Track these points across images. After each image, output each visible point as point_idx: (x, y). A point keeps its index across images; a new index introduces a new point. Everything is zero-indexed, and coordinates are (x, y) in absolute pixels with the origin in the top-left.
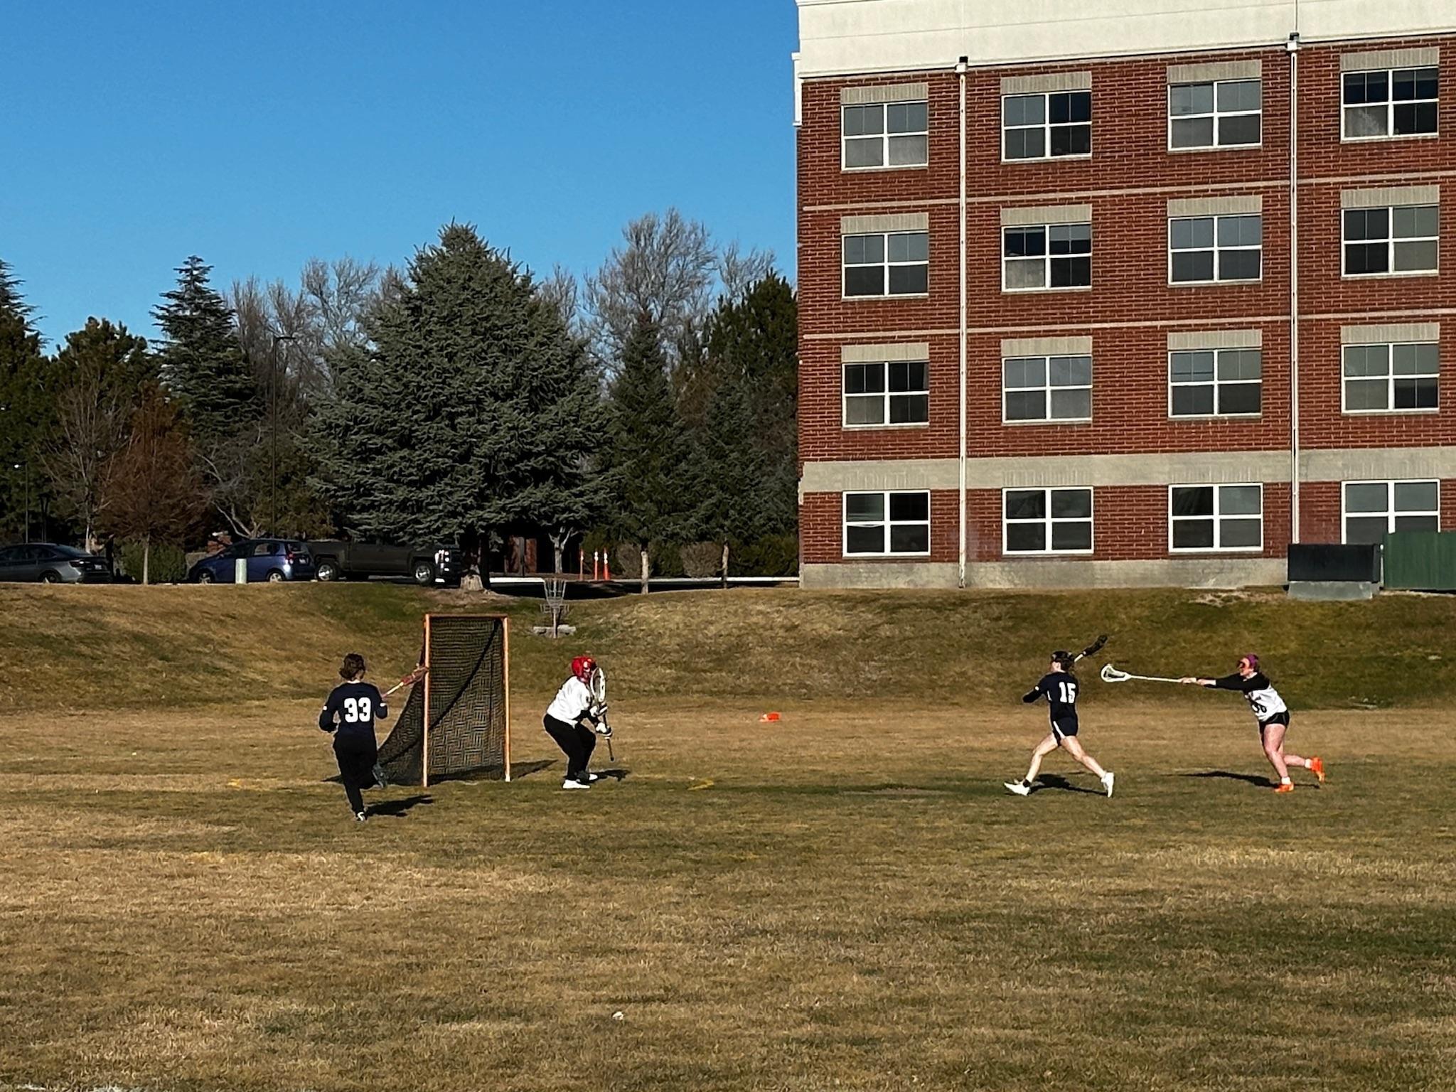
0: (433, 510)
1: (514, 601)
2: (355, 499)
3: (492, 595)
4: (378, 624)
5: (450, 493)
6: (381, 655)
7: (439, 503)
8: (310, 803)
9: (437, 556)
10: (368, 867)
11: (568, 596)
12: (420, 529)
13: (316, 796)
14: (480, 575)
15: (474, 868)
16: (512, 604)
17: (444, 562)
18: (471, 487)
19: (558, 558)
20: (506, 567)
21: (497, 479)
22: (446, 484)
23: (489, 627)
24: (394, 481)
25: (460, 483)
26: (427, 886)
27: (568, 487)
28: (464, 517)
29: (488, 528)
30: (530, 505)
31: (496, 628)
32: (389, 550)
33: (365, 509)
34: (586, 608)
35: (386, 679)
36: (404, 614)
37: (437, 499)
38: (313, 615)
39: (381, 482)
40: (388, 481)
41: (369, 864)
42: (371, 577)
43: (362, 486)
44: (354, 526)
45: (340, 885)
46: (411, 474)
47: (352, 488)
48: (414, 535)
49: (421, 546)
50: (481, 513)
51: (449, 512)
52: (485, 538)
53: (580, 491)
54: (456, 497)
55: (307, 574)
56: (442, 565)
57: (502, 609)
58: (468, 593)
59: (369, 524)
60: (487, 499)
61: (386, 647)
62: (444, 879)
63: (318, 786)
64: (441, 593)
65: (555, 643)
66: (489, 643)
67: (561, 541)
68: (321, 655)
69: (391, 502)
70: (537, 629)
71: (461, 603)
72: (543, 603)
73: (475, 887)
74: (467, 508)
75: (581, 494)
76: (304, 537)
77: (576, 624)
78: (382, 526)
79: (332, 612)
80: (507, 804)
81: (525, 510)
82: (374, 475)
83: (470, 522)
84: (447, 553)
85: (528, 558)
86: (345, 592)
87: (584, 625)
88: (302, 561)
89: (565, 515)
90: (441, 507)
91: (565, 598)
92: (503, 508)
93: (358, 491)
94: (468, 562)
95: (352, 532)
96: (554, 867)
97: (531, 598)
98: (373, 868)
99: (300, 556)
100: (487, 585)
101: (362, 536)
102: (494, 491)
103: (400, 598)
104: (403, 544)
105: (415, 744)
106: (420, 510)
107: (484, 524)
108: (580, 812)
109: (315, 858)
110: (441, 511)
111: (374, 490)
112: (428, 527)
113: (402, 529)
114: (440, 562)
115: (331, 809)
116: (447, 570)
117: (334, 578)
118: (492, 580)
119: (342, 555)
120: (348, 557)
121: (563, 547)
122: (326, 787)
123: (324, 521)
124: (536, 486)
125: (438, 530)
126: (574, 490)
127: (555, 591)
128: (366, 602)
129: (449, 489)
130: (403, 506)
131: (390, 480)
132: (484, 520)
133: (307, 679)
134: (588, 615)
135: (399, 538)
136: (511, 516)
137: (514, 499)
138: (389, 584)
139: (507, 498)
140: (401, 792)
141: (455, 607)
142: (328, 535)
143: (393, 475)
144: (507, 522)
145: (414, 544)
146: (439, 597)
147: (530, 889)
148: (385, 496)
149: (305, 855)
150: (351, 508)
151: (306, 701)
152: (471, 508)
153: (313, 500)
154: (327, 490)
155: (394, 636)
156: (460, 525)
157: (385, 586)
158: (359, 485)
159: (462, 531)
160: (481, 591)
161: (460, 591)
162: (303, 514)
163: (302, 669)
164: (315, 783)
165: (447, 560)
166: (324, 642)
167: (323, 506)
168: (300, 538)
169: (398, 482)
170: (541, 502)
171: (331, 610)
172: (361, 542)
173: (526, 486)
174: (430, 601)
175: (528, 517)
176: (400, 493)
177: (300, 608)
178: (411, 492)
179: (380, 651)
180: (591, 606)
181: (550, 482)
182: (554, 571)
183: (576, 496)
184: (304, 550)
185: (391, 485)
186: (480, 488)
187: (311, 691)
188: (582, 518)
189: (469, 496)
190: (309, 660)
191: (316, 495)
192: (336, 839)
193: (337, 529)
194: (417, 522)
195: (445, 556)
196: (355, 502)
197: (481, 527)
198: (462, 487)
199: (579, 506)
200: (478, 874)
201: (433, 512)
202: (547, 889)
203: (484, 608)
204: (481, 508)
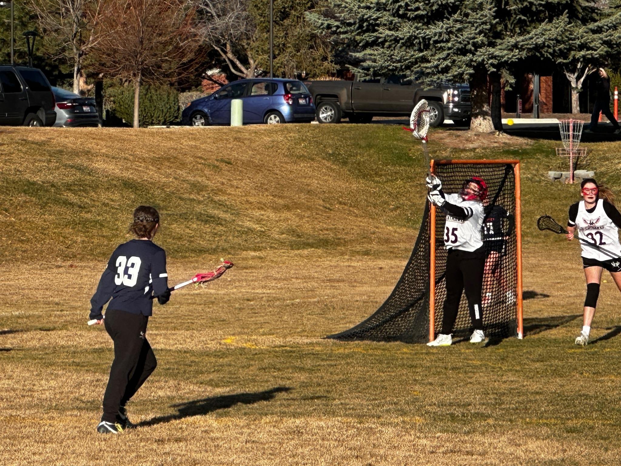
0: (441, 47)
1: (527, 144)
2: (358, 34)
3: (504, 138)
4: (382, 170)
5: (460, 30)
6: (386, 203)
7: (448, 41)
8: (309, 363)
9: (445, 96)
10: (370, 431)
11: (585, 139)
12: (427, 68)
13: (316, 355)
14: (492, 116)
15: (483, 434)
16: (524, 147)
17: (453, 102)
18: (483, 23)
19: (575, 96)
20: (519, 107)
21: (508, 14)
22: (456, 21)
23: (501, 173)
24: (399, 16)
25: (470, 19)
26: (432, 452)
27: (585, 21)
28: (474, 54)
29: (500, 66)
30: (544, 43)
31: (507, 174)
32: (394, 89)
33: (367, 45)
34: (605, 152)
35: (390, 228)
36: (410, 159)
37: (445, 37)
38: (313, 160)
39: (386, 17)
40: (394, 15)
41: (371, 428)
42: (375, 119)
43: (366, 20)
44: (357, 63)
45: (339, 452)
46: (418, 9)
47: (355, 23)
48: (422, 74)
49: (430, 85)
50: (491, 50)
51: (458, 49)
52: (496, 77)
53: (598, 26)
54: (466, 34)
55: (306, 115)
56: (451, 105)
57: (515, 153)
58: (478, 135)
59: (375, 61)
60: (499, 35)
61: (390, 194)
62: (450, 445)
63: (318, 344)
64: (450, 135)
65: (572, 189)
66: (500, 190)
67: (578, 79)
68: (321, 202)
69: (396, 40)
70: (552, 174)
71: (471, 146)
72: (559, 146)
73: (483, 454)
74: (477, 46)
75: (599, 30)
76: (304, 75)
77: (592, 169)
78: (386, 64)
79: (334, 157)
80: (520, 364)
81: (538, 48)
82: (378, 10)
83: (480, 59)
84: (456, 92)
85: (542, 98)
86: (347, 135)
87: (603, 169)
88: (302, 101)
89: (582, 53)
90: (450, 45)
91: (583, 140)
92: (515, 46)
93: (361, 27)
94: (479, 102)
95: (354, 70)
96: (568, 432)
97: (546, 142)
98: (374, 433)
99: (299, 96)
100: (499, 127)
101: (367, 75)
102: (506, 26)
103: (406, 142)
104: (409, 83)
105: (420, 299)
106: (427, 47)
107: (495, 62)
108: (597, 373)
109: (314, 423)
110: (449, 49)
111: (378, 25)
112: (437, 67)
113: (408, 67)
114: (448, 102)
115: (331, 369)
116: (456, 110)
117: (336, 120)
118: (504, 121)
119: (344, 95)
120: (351, 96)
121: (580, 86)
122: (326, 346)
123: (325, 59)
124: (550, 21)
125: (446, 70)
126: (592, 26)
127: (571, 133)
128: (369, 146)
129: (458, 26)
130: (409, 43)
131: (396, 14)
132: (494, 57)
133: (307, 227)
134: (607, 159)
135: (405, 76)
136: (524, 54)
137: (527, 36)
138: (395, 126)
139: (520, 34)
140: (405, 350)
141: (464, 150)
142: (329, 73)
143: (398, 10)
144: (520, 59)
145: (422, 83)
146: (447, 141)
147: (543, 456)
148: (390, 33)
149: (302, 419)
150: (354, 45)
151: (306, 252)
152: (482, 45)
153: (313, 37)
154: (329, 27)
155: (399, 182)
156: (469, 65)
157: (390, 127)
158: (362, 20)
159: (472, 71)
160: (493, 133)
161: (469, 134)
162: (302, 51)
163: (301, 217)
164: (314, 340)
165: (456, 99)
166: (325, 189)
167: (324, 43)
168: (299, 76)
169: (404, 17)
170: (556, 39)
171: (333, 155)
172: (365, 81)
173: (541, 21)
174: (438, 144)
175: (542, 55)
176: (406, 29)
177: (299, 151)
178: (417, 28)
179: (385, 198)
180: (609, 150)
181: (564, 17)
182: (571, 112)
183: (594, 32)
184: (304, 90)
185: (396, 20)
186: (491, 24)
187: (311, 241)
188: (601, 56)
189: (480, 33)
190: (309, 208)
191: (318, 32)
192: (337, 402)
193: (338, 67)
194: (424, 60)
195: (454, 96)
196: (358, 38)
197: (492, 65)
198: (472, 24)
199: (597, 43)
200: (487, 440)
201: (442, 49)
202: (560, 456)
203: (495, 152)
204: (492, 45)
